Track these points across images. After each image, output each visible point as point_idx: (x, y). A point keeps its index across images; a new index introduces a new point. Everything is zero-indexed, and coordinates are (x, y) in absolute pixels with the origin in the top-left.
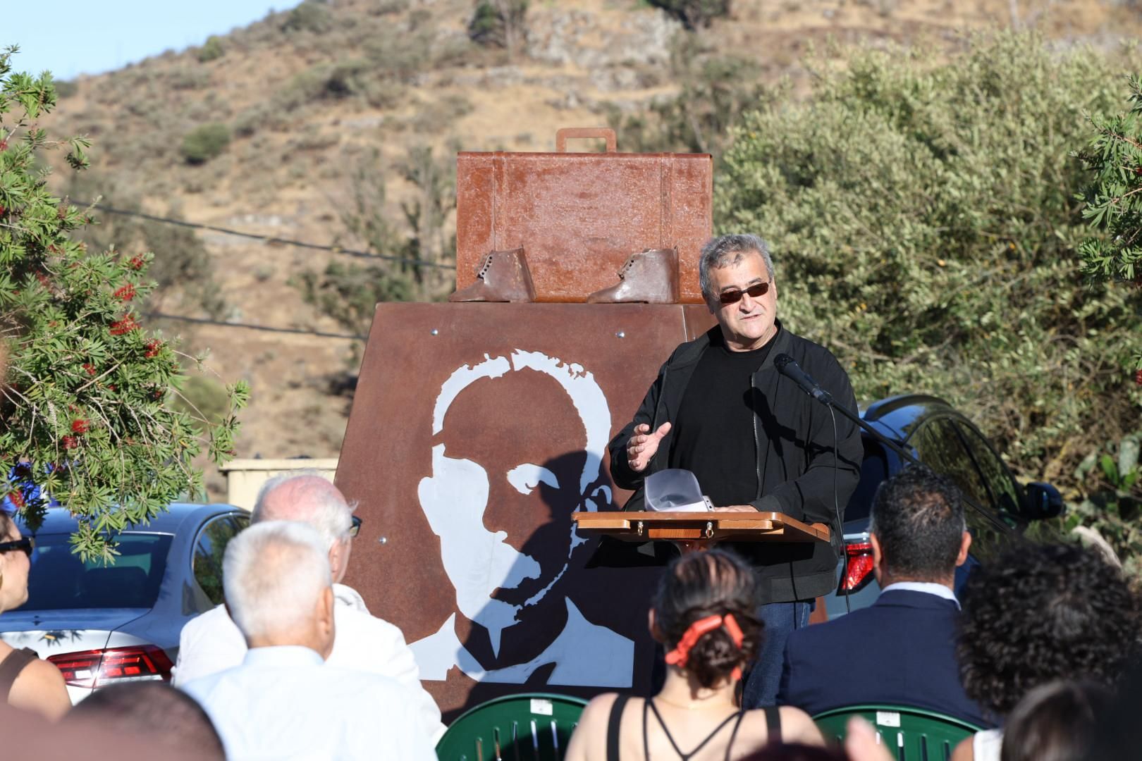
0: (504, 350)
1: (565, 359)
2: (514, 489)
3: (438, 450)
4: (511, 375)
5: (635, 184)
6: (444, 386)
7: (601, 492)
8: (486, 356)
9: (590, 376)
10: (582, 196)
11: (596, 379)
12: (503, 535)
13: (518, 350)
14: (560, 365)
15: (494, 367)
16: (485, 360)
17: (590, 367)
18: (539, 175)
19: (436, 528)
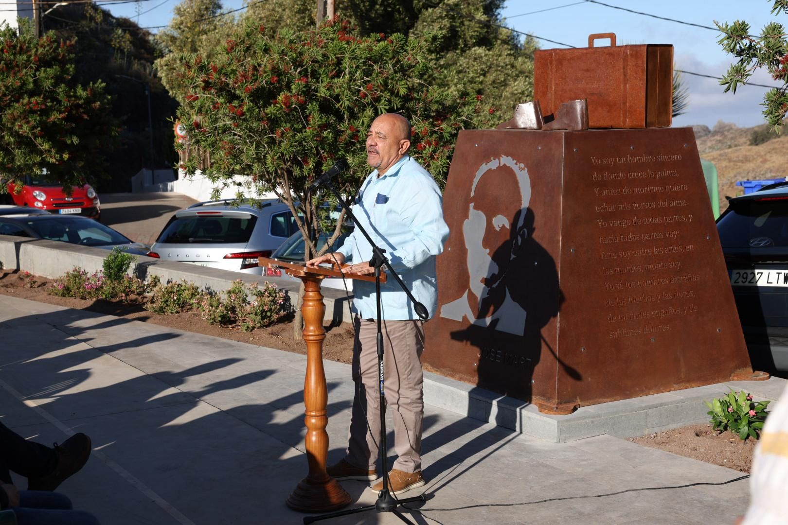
0: (497, 156)
1: (519, 161)
2: (494, 227)
3: (472, 205)
4: (499, 168)
5: (611, 63)
6: (477, 174)
7: (524, 232)
8: (492, 158)
9: (526, 169)
10: (587, 70)
11: (529, 172)
12: (488, 251)
13: (503, 156)
14: (516, 164)
15: (493, 164)
16: (491, 161)
17: (527, 166)
18: (568, 60)
19: (467, 246)
